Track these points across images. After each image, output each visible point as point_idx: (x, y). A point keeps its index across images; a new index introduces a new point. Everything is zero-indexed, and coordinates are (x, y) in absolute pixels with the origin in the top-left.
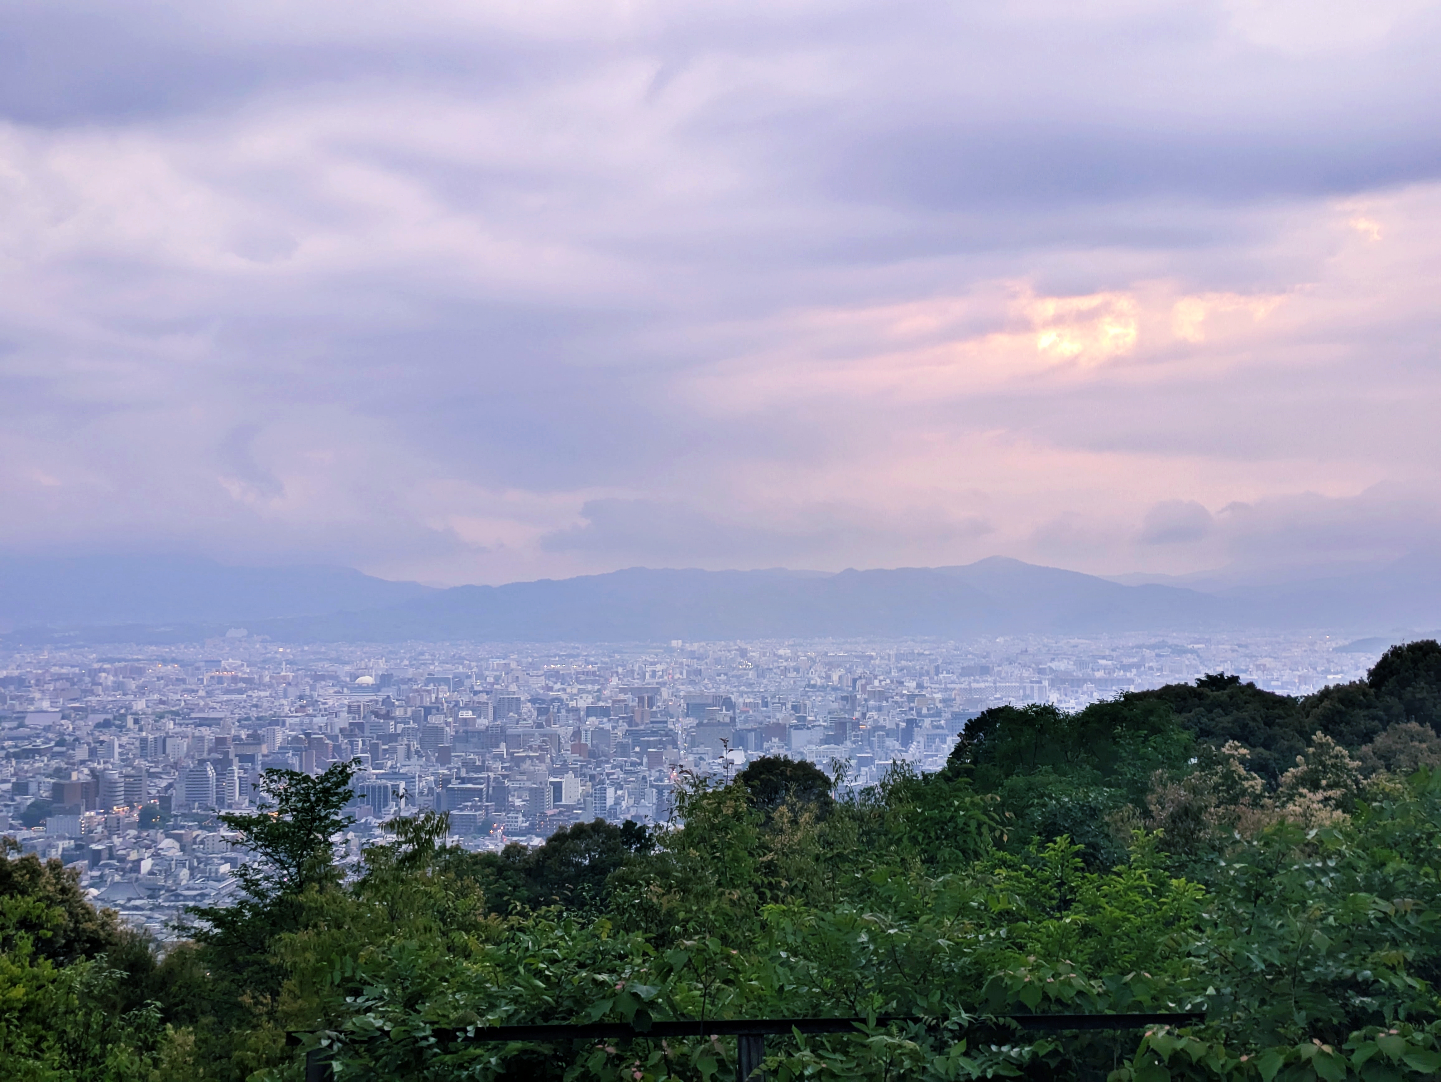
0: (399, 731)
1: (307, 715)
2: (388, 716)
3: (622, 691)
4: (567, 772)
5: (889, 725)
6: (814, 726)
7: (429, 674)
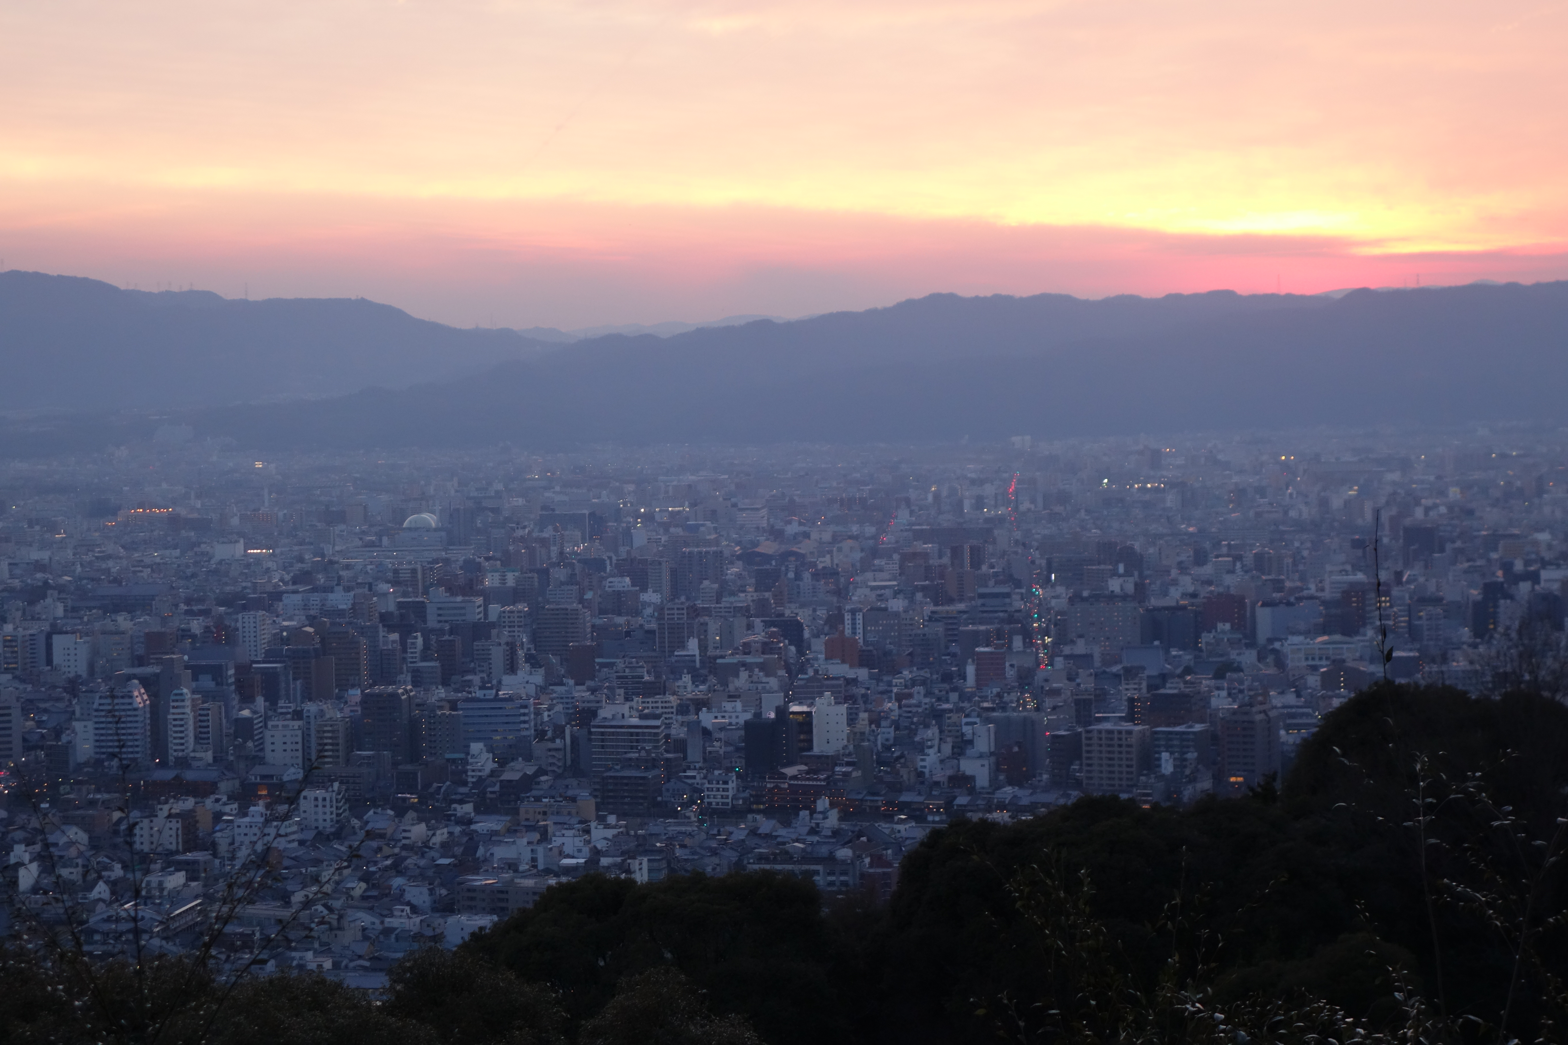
0: (493, 617)
1: (314, 590)
2: (470, 588)
3: (920, 535)
4: (821, 694)
5: (1451, 594)
6: (1300, 599)
7: (544, 508)
